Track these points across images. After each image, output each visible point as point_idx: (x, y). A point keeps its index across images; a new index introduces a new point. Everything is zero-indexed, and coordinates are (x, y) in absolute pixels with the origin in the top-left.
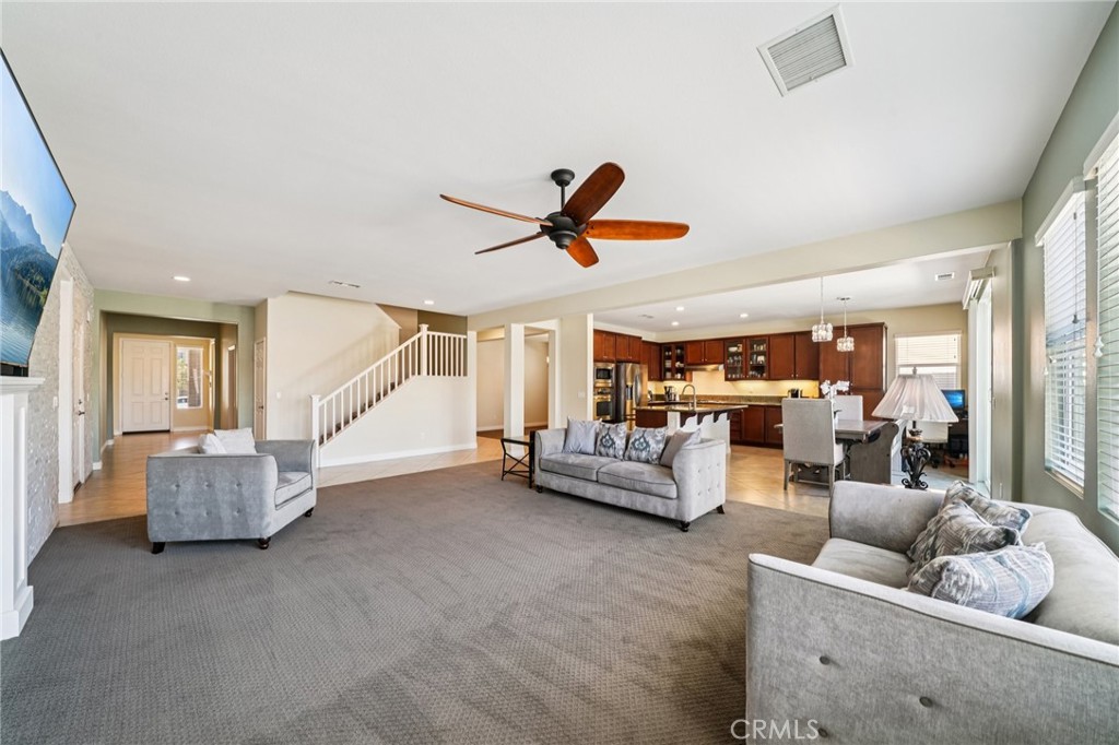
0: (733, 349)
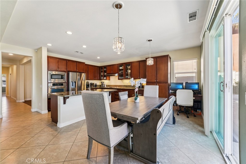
0: (121, 68)
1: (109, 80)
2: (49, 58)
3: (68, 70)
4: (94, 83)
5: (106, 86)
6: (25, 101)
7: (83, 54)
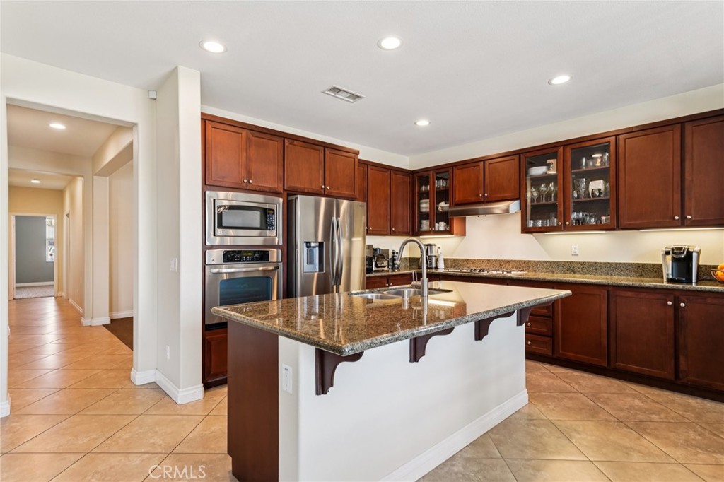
0: (538, 171)
1: (463, 233)
2: (209, 125)
3: (292, 185)
4: (388, 250)
5: (441, 265)
6: (112, 321)
7: (359, 101)
